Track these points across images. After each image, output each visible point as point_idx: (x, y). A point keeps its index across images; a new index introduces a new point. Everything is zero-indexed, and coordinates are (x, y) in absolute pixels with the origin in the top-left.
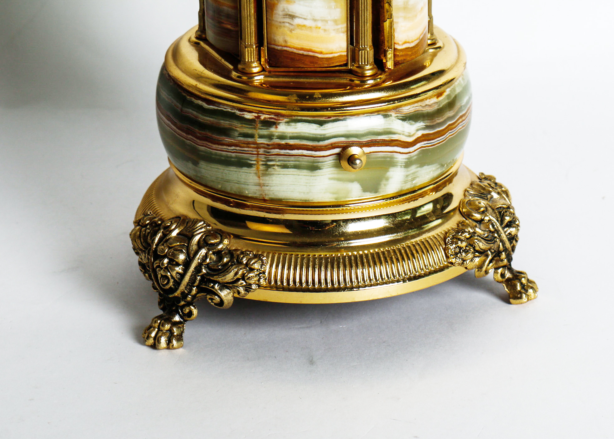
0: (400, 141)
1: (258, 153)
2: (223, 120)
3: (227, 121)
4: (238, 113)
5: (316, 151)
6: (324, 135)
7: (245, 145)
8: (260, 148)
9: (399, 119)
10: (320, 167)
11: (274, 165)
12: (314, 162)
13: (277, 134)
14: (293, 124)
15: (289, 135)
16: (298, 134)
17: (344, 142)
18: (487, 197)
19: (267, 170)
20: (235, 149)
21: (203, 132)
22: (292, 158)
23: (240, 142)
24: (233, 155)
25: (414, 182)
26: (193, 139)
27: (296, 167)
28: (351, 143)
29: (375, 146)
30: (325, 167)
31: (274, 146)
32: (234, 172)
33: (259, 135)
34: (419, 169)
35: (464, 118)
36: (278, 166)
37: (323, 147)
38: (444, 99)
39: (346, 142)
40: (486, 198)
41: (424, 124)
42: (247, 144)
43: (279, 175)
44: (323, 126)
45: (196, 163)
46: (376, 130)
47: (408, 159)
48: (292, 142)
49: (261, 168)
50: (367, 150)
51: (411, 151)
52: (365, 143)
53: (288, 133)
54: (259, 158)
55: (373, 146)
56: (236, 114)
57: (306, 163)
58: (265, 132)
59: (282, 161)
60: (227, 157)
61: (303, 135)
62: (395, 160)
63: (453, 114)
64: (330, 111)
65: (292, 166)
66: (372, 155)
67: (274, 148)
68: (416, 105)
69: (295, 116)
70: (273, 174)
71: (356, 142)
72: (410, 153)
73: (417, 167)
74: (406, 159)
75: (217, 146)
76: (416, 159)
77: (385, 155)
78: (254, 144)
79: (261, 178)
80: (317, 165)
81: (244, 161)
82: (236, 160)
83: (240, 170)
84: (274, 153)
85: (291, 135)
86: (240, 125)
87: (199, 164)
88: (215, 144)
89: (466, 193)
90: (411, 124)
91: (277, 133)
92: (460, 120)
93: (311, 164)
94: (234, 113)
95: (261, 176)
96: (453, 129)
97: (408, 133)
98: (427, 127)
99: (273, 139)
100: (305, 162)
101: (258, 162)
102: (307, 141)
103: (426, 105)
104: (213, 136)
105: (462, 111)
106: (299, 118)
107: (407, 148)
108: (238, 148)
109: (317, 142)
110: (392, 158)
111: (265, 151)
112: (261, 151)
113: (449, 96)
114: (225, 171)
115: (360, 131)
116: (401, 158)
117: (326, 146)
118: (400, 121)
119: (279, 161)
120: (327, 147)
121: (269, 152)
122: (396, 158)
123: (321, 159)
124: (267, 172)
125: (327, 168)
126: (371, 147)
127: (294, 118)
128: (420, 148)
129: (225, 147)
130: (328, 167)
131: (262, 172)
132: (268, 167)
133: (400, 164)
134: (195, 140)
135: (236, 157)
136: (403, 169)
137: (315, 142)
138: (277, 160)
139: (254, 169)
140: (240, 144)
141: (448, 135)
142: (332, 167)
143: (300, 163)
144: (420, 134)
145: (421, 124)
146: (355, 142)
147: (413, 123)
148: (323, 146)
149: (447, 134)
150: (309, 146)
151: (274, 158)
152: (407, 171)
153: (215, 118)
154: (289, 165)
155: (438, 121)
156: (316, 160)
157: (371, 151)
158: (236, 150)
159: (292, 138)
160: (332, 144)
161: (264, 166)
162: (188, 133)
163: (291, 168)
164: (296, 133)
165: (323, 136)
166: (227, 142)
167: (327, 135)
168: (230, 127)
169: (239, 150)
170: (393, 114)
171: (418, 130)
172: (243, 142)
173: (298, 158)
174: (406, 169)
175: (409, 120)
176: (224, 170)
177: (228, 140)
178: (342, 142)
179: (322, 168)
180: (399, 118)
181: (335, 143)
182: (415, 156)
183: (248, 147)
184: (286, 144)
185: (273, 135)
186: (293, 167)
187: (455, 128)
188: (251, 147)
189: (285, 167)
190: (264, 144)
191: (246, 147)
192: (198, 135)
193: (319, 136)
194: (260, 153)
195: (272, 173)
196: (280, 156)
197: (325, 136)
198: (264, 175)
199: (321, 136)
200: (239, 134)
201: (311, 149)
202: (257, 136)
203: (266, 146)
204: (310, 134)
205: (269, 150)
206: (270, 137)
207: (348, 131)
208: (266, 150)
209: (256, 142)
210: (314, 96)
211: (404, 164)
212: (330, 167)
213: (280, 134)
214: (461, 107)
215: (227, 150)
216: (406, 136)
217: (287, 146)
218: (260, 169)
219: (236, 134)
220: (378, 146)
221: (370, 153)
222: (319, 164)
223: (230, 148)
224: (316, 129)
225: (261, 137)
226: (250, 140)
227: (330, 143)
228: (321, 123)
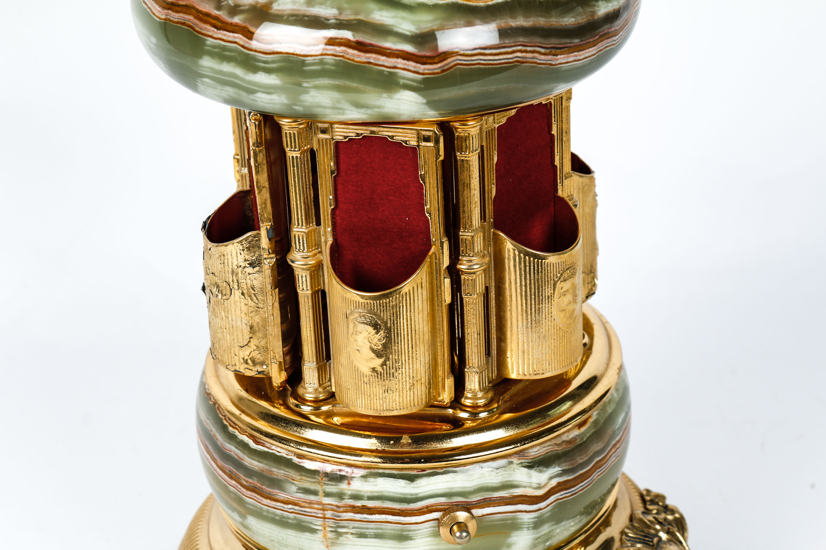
0: (526, 496)
1: (324, 516)
2: (277, 468)
3: (280, 469)
4: (296, 460)
5: (405, 516)
6: (417, 494)
7: (307, 505)
8: (327, 510)
9: (524, 467)
10: (411, 537)
11: (347, 533)
12: (402, 530)
13: (349, 493)
14: (372, 480)
15: (366, 494)
16: (380, 494)
17: (445, 504)
18: (652, 542)
19: (337, 538)
20: (293, 509)
21: (250, 480)
22: (372, 525)
23: (300, 500)
24: (292, 515)
25: (547, 544)
26: (237, 487)
27: (377, 536)
28: (456, 505)
29: (489, 507)
30: (419, 537)
31: (346, 509)
32: (293, 537)
33: (324, 492)
34: (554, 527)
35: (618, 446)
36: (352, 534)
37: (415, 512)
38: (590, 427)
39: (448, 504)
40: (651, 544)
41: (560, 469)
42: (309, 503)
43: (355, 546)
44: (415, 483)
45: (243, 517)
46: (490, 485)
47: (537, 517)
48: (371, 504)
49: (330, 535)
50: (477, 512)
51: (542, 507)
52: (475, 504)
53: (365, 492)
54: (326, 523)
55: (487, 507)
56: (294, 461)
57: (392, 532)
58: (332, 488)
59: (358, 528)
60: (283, 517)
61: (386, 494)
62: (519, 521)
63: (602, 445)
64: (423, 463)
65: (371, 535)
66: (485, 518)
67: (346, 512)
68: (549, 443)
69: (374, 468)
70: (346, 544)
71: (462, 503)
72: (540, 509)
73: (552, 526)
74: (535, 518)
75: (269, 501)
76: (549, 517)
77: (505, 517)
78: (319, 505)
79: (330, 547)
80: (407, 535)
81: (305, 524)
82: (295, 522)
83: (301, 536)
84: (346, 518)
85: (369, 494)
86: (299, 477)
87: (247, 519)
88: (267, 498)
89: (624, 537)
90: (541, 472)
91: (351, 492)
92: (613, 450)
93: (399, 533)
94: (291, 460)
95: (330, 546)
96: (602, 465)
97: (538, 484)
98: (564, 472)
99: (345, 499)
100: (391, 530)
101: (325, 528)
102: (392, 503)
103: (563, 442)
104: (263, 487)
105: (615, 437)
106: (381, 471)
107: (536, 504)
108: (297, 508)
109: (406, 504)
110: (515, 519)
111: (333, 515)
112: (329, 514)
113: (596, 422)
114: (281, 534)
115: (468, 488)
116: (527, 518)
117: (419, 510)
118: (525, 470)
119: (354, 528)
120: (421, 511)
121: (339, 517)
122: (521, 519)
123: (413, 527)
124: (338, 542)
125: (422, 538)
126: (483, 508)
127: (373, 470)
128: (555, 501)
129: (279, 504)
130: (422, 536)
131: (330, 540)
132: (339, 534)
133: (527, 526)
134: (240, 489)
135: (295, 519)
136: (531, 532)
137: (403, 504)
138: (351, 527)
139: (320, 535)
140: (300, 503)
141: (595, 476)
142: (429, 536)
143: (384, 531)
144: (554, 483)
145: (555, 470)
146: (460, 503)
147: (544, 469)
148: (415, 510)
149: (594, 474)
150: (395, 509)
151: (346, 525)
152: (538, 533)
153: (266, 464)
154: (367, 533)
155: (581, 461)
156: (406, 528)
157: (485, 513)
158: (295, 509)
159: (370, 498)
160: (427, 507)
161: (333, 534)
162: (231, 477)
163: (370, 538)
164: (376, 492)
165: (414, 496)
166: (282, 498)
167: (420, 495)
168: (286, 478)
169: (298, 510)
170: (515, 461)
171: (551, 478)
172: (303, 500)
173: (381, 525)
174: (535, 531)
175: (538, 467)
176: (280, 532)
177: (282, 495)
178: (442, 504)
179: (414, 538)
180: (523, 465)
181: (432, 506)
182: (548, 512)
183: (311, 508)
184: (363, 506)
185: (345, 494)
186: (374, 536)
187: (605, 463)
188: (314, 508)
189: (362, 536)
190: (332, 505)
191: (308, 508)
192: (244, 483)
193: (409, 497)
194: (327, 516)
195: (345, 542)
196: (355, 522)
197: (417, 496)
198: (333, 544)
199: (412, 497)
200: (297, 489)
201: (399, 513)
202: (321, 493)
203: (335, 508)
204: (397, 493)
205: (340, 514)
206: (340, 496)
207: (450, 488)
208: (335, 513)
209: (321, 502)
210: (402, 441)
211: (533, 525)
212: (426, 537)
213: (354, 492)
214: (614, 432)
215: (283, 509)
216: (535, 488)
217: (364, 509)
218: (327, 537)
219: (294, 488)
220: (494, 506)
221: (483, 516)
222: (411, 533)
223: (285, 506)
224: (404, 487)
225: (327, 495)
226: (312, 498)
227: (424, 505)
228: (411, 479)
